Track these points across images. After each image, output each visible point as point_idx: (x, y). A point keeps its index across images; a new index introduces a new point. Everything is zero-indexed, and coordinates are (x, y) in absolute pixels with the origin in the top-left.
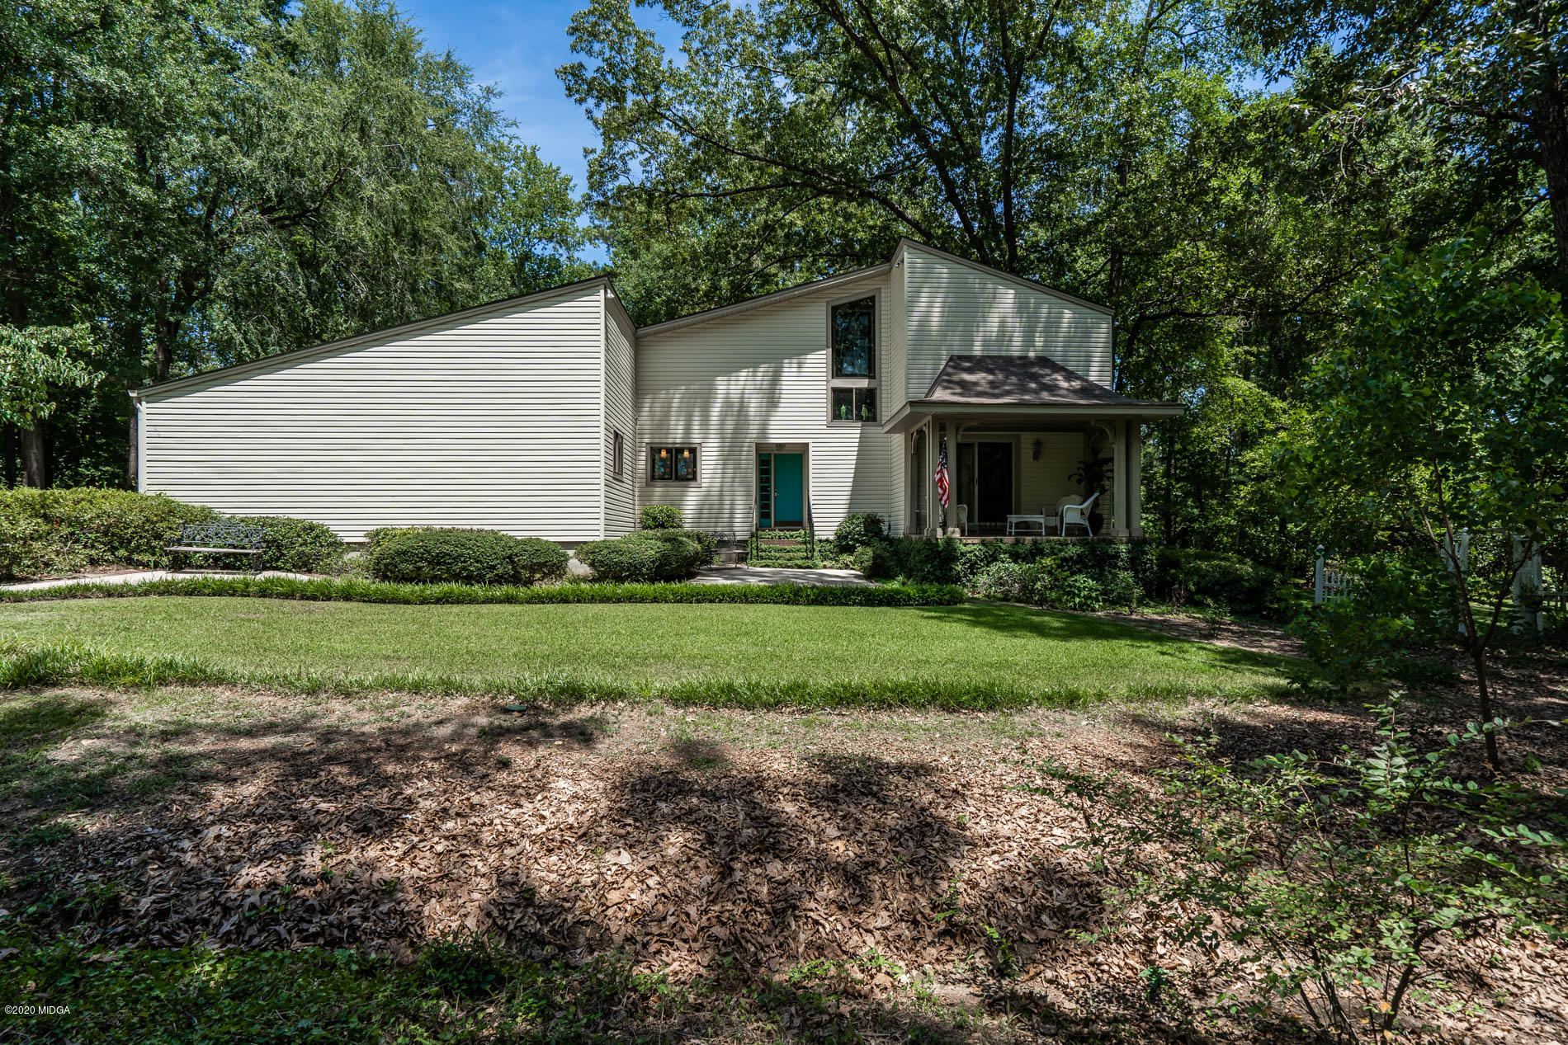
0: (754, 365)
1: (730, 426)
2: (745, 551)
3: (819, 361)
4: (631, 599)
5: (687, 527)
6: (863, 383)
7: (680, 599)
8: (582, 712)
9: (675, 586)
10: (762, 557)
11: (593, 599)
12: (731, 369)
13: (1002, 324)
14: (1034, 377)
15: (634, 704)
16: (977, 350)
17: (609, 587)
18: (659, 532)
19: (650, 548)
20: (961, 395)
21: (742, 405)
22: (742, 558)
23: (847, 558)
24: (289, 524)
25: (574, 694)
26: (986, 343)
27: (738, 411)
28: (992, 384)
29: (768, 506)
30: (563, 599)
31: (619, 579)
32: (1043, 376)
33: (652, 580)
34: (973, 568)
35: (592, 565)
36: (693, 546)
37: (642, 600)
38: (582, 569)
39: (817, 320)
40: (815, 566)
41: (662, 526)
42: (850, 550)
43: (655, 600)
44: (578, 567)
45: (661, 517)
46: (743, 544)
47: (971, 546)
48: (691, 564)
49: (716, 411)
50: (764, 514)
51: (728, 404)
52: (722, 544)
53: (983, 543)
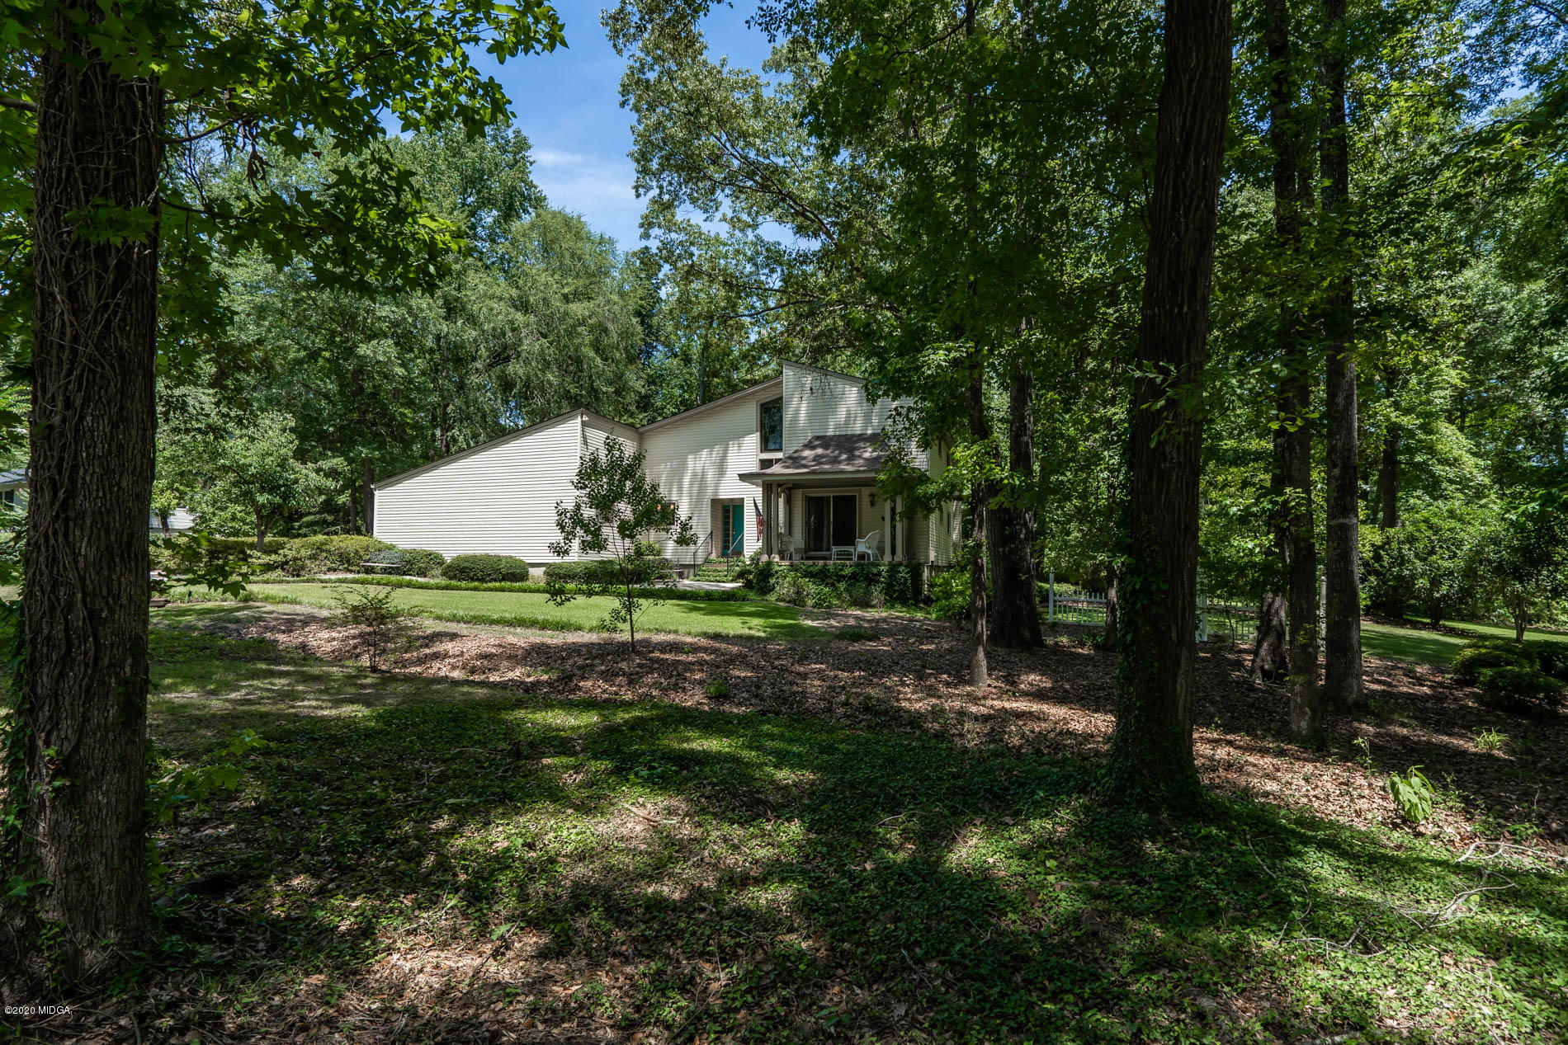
0: (711, 446)
1: (695, 489)
3: (753, 441)
12: (696, 450)
13: (849, 413)
16: (830, 432)
21: (703, 474)
24: (419, 552)
26: (837, 427)
27: (700, 480)
29: (728, 541)
39: (750, 413)
40: (727, 581)
45: (643, 549)
49: (687, 480)
50: (726, 547)
51: (695, 474)
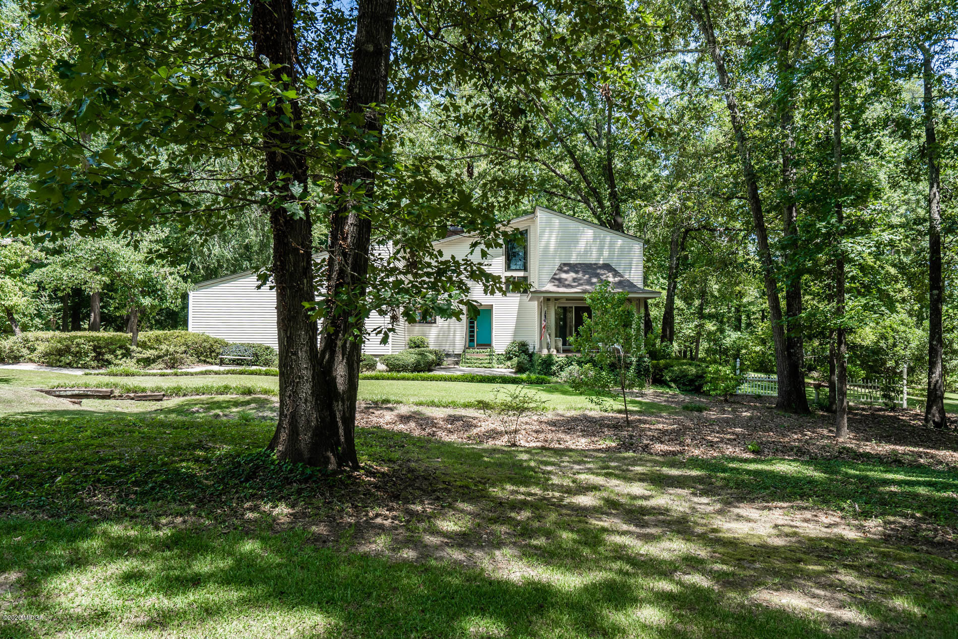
2: (458, 359)
3: (500, 262)
4: (403, 379)
5: (431, 348)
6: (521, 274)
7: (424, 379)
8: (390, 405)
9: (422, 374)
10: (468, 363)
11: (388, 379)
13: (586, 248)
14: (597, 275)
15: (405, 405)
16: (573, 260)
17: (395, 374)
18: (417, 350)
19: (411, 358)
20: (558, 287)
22: (457, 363)
23: (509, 363)
24: (260, 346)
25: (388, 401)
28: (574, 280)
29: (473, 336)
30: (377, 378)
31: (399, 371)
32: (602, 275)
33: (412, 372)
34: (561, 368)
35: (387, 365)
36: (432, 357)
37: (408, 379)
38: (383, 367)
40: (493, 367)
41: (418, 347)
42: (510, 359)
43: (413, 379)
44: (381, 367)
45: (418, 342)
46: (459, 355)
47: (560, 358)
48: (430, 366)
50: (472, 341)
52: (448, 355)
53: (567, 357)
